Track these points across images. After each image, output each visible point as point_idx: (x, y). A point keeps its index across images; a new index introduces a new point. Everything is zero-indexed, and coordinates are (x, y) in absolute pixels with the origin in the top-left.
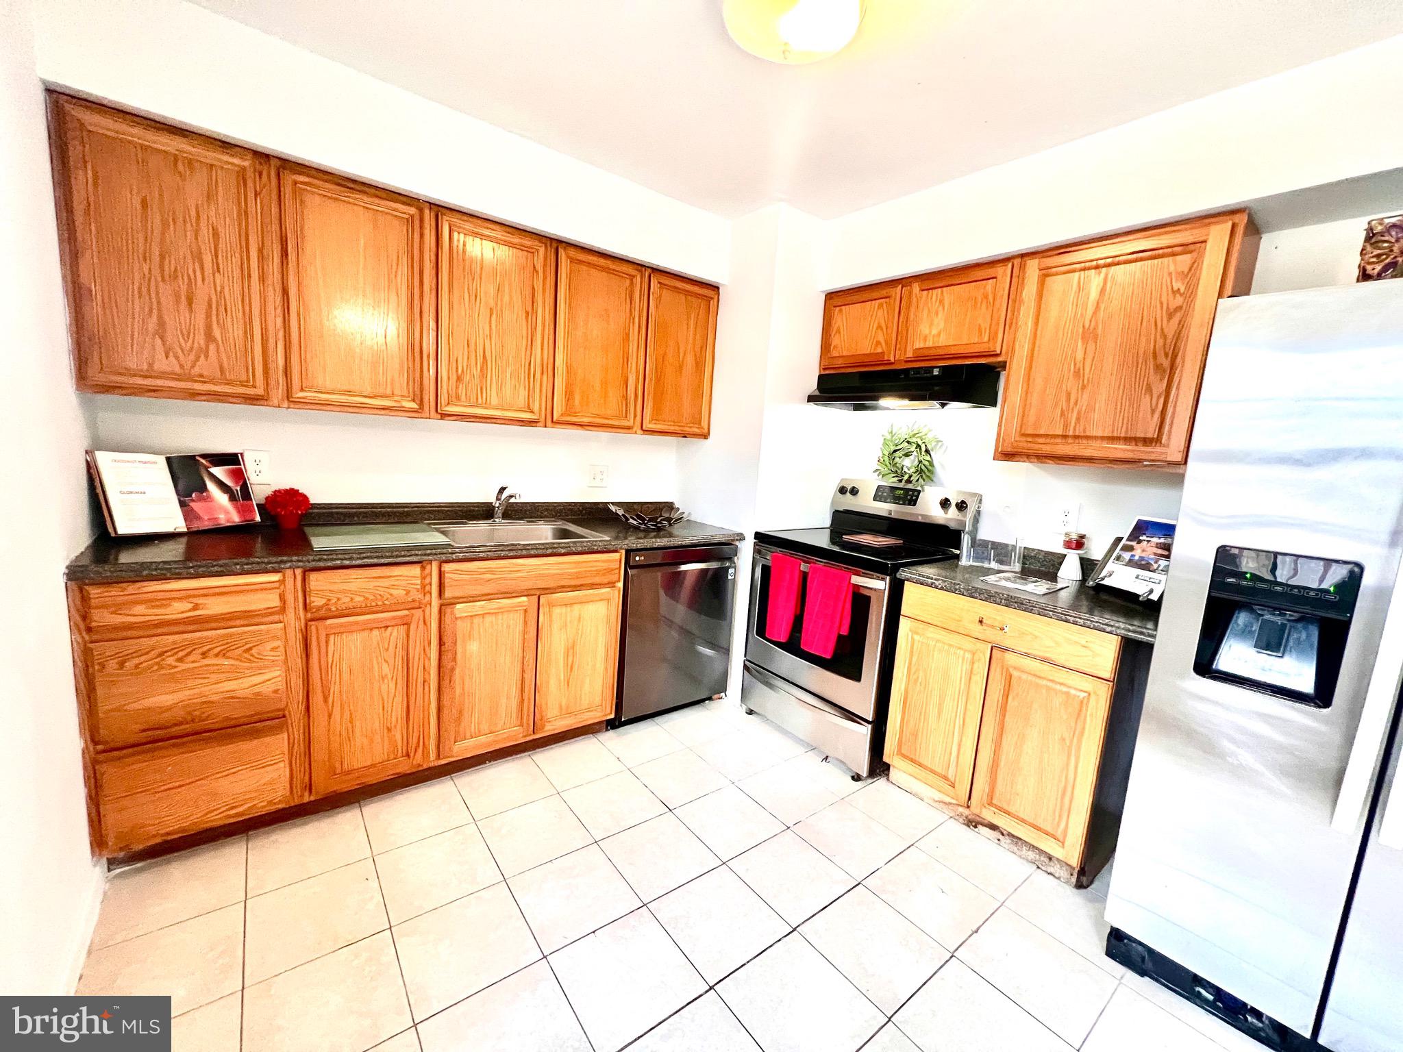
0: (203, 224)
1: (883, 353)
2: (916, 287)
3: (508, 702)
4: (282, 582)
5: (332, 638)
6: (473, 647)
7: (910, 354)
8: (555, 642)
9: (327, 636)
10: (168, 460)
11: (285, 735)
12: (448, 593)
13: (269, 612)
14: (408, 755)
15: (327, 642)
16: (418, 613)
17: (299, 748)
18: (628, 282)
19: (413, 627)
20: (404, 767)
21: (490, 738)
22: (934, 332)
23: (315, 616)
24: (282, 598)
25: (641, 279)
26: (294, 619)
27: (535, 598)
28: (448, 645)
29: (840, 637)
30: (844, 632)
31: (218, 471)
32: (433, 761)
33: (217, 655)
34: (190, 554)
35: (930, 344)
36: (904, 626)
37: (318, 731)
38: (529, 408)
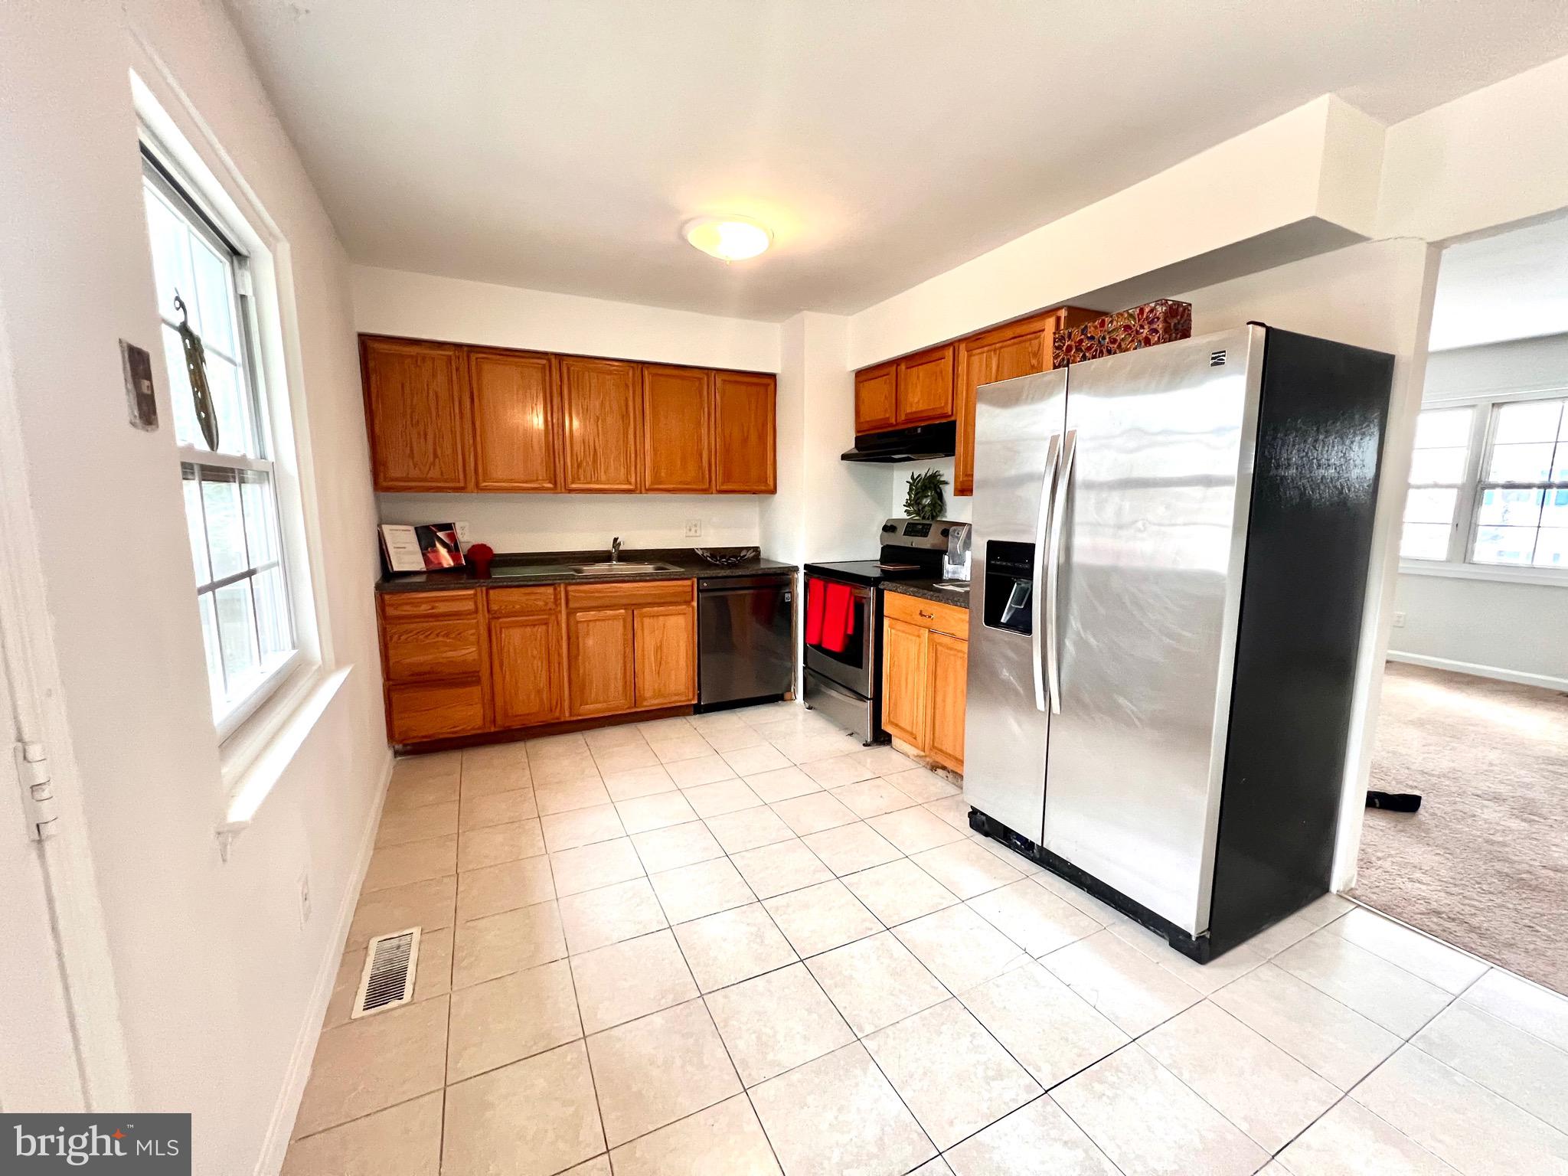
0: (431, 392)
1: (888, 418)
2: (903, 367)
3: (616, 686)
4: (475, 595)
5: (503, 630)
6: (590, 642)
7: (903, 417)
8: (648, 641)
9: (501, 628)
10: (416, 529)
11: (480, 688)
12: (572, 605)
13: (469, 613)
14: (551, 710)
15: (501, 632)
16: (553, 617)
17: (487, 697)
18: (697, 384)
19: (550, 626)
20: (549, 718)
21: (604, 705)
22: (916, 400)
23: (494, 616)
24: (476, 603)
25: (708, 378)
26: (482, 618)
27: (631, 612)
28: (573, 639)
29: (846, 636)
30: (850, 632)
31: (440, 534)
32: (567, 717)
33: (443, 636)
34: (428, 580)
35: (914, 410)
36: (886, 622)
37: (498, 688)
38: (628, 481)
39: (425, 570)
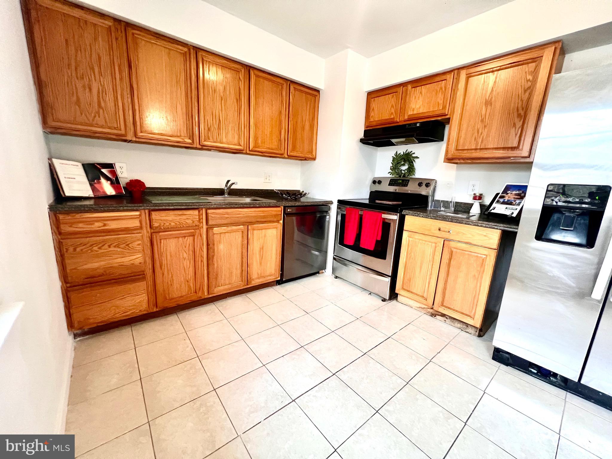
0: (93, 51)
1: (394, 118)
2: (409, 87)
3: (236, 272)
4: (140, 215)
5: (162, 241)
6: (221, 247)
7: (406, 117)
8: (255, 246)
9: (160, 240)
10: (83, 165)
11: (145, 282)
12: (210, 223)
13: (135, 229)
14: (196, 292)
15: (161, 242)
16: (198, 231)
17: (151, 288)
18: (280, 87)
19: (196, 237)
20: (194, 298)
21: (230, 286)
22: (418, 106)
23: (154, 231)
24: (141, 222)
25: (286, 84)
26: (146, 232)
27: (247, 226)
28: (211, 246)
29: (377, 241)
30: (379, 239)
31: (104, 171)
32: (206, 295)
33: (115, 247)
34: (96, 203)
35: (415, 112)
36: (405, 235)
37: (159, 281)
38: (239, 144)
39: (93, 196)
